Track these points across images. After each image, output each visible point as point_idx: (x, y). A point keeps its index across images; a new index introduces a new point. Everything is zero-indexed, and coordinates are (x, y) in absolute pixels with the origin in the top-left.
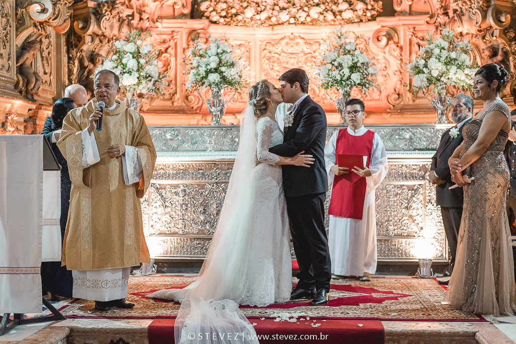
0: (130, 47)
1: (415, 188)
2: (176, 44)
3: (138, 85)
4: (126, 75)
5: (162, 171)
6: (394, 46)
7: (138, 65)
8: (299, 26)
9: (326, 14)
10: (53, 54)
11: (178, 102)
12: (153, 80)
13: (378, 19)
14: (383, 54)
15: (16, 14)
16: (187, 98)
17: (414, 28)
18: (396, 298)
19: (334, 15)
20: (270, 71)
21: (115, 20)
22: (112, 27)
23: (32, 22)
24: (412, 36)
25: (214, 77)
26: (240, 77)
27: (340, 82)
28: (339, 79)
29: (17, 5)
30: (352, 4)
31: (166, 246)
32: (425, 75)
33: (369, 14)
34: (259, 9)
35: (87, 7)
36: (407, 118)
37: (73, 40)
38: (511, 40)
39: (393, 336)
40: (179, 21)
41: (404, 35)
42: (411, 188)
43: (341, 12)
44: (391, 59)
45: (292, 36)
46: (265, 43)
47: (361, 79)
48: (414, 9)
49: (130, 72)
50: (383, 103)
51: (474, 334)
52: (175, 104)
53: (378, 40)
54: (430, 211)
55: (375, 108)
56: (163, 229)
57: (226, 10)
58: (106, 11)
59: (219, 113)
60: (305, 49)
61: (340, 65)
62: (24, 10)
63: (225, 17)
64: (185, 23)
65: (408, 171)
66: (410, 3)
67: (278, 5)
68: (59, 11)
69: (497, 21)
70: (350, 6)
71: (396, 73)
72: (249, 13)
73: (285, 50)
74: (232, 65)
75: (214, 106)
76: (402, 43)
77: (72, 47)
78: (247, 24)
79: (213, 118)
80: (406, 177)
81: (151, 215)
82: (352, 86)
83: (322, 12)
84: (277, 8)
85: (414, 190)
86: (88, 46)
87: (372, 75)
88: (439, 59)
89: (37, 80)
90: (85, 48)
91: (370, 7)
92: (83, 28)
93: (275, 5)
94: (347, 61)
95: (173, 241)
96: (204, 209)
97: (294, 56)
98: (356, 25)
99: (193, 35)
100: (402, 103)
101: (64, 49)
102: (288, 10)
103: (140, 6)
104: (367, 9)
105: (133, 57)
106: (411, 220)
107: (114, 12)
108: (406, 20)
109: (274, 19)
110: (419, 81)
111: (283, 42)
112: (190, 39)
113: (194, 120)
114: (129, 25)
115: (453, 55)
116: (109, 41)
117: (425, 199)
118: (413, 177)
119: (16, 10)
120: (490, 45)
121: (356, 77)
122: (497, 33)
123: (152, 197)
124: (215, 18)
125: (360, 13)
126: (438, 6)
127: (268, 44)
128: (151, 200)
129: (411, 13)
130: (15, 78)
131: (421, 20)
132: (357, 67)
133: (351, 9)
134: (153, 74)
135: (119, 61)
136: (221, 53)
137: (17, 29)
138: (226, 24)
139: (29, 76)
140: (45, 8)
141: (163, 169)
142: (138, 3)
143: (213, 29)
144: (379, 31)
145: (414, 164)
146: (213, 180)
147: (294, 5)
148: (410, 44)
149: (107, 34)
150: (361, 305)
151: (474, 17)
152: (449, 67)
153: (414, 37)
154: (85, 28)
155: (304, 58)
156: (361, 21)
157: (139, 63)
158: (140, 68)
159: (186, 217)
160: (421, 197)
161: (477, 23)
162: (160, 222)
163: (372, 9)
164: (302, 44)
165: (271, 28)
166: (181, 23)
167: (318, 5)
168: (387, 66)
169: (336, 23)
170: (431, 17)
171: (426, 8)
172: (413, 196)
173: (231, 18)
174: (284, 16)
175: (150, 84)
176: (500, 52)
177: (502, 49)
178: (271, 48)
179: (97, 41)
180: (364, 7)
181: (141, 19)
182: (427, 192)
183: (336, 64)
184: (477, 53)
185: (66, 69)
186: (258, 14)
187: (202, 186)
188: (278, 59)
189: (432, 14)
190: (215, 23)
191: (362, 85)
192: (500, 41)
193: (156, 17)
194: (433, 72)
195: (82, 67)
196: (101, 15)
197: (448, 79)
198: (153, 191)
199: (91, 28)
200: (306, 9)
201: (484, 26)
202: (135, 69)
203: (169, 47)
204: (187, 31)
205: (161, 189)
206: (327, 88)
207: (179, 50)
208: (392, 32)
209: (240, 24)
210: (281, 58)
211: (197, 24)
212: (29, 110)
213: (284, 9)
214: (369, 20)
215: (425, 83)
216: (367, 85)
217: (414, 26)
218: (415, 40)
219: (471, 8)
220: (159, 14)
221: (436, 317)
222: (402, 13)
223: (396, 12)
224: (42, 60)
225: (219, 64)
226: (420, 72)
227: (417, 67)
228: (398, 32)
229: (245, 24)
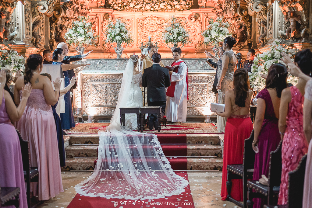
0: (80, 24)
1: (204, 86)
2: (98, 20)
3: (84, 41)
4: (79, 36)
5: (96, 79)
6: (198, 22)
7: (84, 32)
8: (155, 12)
9: (167, 6)
10: (44, 25)
11: (100, 47)
12: (91, 38)
13: (191, 9)
14: (194, 25)
15: (32, 10)
16: (103, 45)
17: (207, 14)
18: (194, 128)
19: (171, 7)
20: (141, 32)
21: (72, 10)
22: (71, 14)
23: (39, 13)
24: (206, 17)
25: (118, 38)
26: (130, 37)
27: (173, 40)
28: (173, 39)
29: (32, 6)
30: (180, 2)
31: (98, 111)
32: (209, 38)
33: (187, 6)
34: (137, 3)
35: (60, 4)
36: (203, 55)
37: (53, 20)
38: (247, 22)
39: (190, 138)
40: (100, 9)
41: (202, 17)
42: (202, 86)
43: (174, 5)
44: (197, 28)
45: (152, 16)
46: (139, 19)
47: (182, 39)
48: (207, 5)
49: (81, 35)
50: (194, 48)
51: (218, 137)
52: (98, 48)
53: (191, 19)
54: (210, 96)
55: (190, 50)
56: (97, 104)
57: (121, 4)
58: (68, 6)
59: (120, 53)
60: (158, 22)
61: (173, 33)
62: (35, 8)
63: (120, 7)
64: (103, 10)
65: (201, 79)
66: (205, 3)
67: (145, 2)
68: (50, 8)
69: (241, 14)
70: (179, 3)
71: (199, 34)
72: (132, 5)
73: (149, 23)
74: (126, 32)
75: (118, 50)
76: (202, 21)
77: (52, 22)
78: (131, 10)
79: (117, 56)
80: (200, 81)
81: (92, 98)
82: (178, 42)
83: (166, 5)
84: (145, 3)
85: (204, 87)
86: (59, 22)
87: (187, 37)
88: (215, 31)
89: (40, 39)
90: (58, 23)
91: (188, 3)
92: (58, 14)
93: (144, 1)
94: (176, 31)
95: (101, 108)
96: (115, 95)
97: (153, 25)
98: (181, 11)
99: (106, 16)
100: (202, 48)
101: (49, 23)
102: (150, 4)
103: (82, 3)
104: (186, 4)
105: (82, 28)
106: (202, 99)
107: (72, 7)
108: (204, 10)
109: (143, 8)
110: (206, 40)
111: (148, 19)
112: (104, 18)
113: (107, 56)
114: (78, 12)
115: (221, 29)
116: (69, 20)
117: (208, 90)
118: (203, 81)
119: (32, 8)
120: (239, 23)
121: (180, 38)
122: (241, 18)
123: (92, 90)
124: (116, 7)
125: (183, 6)
126: (218, 4)
127: (140, 20)
128: (92, 91)
129: (206, 7)
130: (32, 38)
131: (210, 11)
132: (180, 34)
133: (179, 4)
134: (91, 36)
135: (76, 30)
136: (121, 27)
137: (32, 16)
138: (121, 10)
139: (37, 37)
140: (45, 8)
141: (97, 78)
142: (81, 1)
143: (115, 13)
144: (191, 15)
145: (204, 75)
146: (119, 83)
147: (153, 2)
148: (205, 21)
149: (68, 17)
150: (179, 130)
151: (232, 11)
152: (219, 34)
153: (207, 18)
154: (59, 14)
155: (157, 27)
156: (184, 9)
157: (85, 31)
158: (85, 33)
159: (107, 98)
160: (206, 90)
161: (233, 14)
162: (96, 101)
163: (188, 4)
164: (156, 20)
165: (142, 12)
166: (101, 10)
167: (164, 2)
168: (195, 31)
169: (172, 10)
170: (215, 9)
171: (212, 5)
172: (203, 89)
173: (123, 7)
174: (148, 7)
175: (90, 41)
176: (243, 27)
177: (244, 25)
178: (142, 22)
179: (64, 20)
180: (185, 3)
181: (82, 8)
182: (209, 87)
183: (171, 32)
184: (234, 27)
185: (50, 33)
186: (136, 6)
187: (114, 85)
188: (145, 27)
189: (215, 8)
190: (116, 10)
191: (182, 41)
192: (243, 22)
193: (89, 7)
194: (212, 36)
195: (57, 31)
196: (66, 8)
197: (219, 39)
198: (92, 87)
199: (62, 14)
200: (158, 4)
201: (236, 15)
202: (83, 34)
203: (95, 21)
204: (103, 14)
205: (96, 86)
206: (167, 43)
207: (100, 23)
208: (197, 16)
209: (127, 11)
210: (147, 26)
211: (108, 11)
212: (38, 52)
213: (148, 3)
214: (187, 10)
215: (209, 41)
216: (185, 42)
217: (207, 13)
218: (207, 19)
219: (230, 7)
220: (90, 6)
221: (206, 133)
222: (202, 7)
223: (199, 6)
224: (40, 29)
225: (120, 32)
226: (207, 36)
227: (206, 34)
228: (200, 15)
229: (130, 10)
